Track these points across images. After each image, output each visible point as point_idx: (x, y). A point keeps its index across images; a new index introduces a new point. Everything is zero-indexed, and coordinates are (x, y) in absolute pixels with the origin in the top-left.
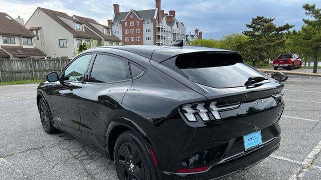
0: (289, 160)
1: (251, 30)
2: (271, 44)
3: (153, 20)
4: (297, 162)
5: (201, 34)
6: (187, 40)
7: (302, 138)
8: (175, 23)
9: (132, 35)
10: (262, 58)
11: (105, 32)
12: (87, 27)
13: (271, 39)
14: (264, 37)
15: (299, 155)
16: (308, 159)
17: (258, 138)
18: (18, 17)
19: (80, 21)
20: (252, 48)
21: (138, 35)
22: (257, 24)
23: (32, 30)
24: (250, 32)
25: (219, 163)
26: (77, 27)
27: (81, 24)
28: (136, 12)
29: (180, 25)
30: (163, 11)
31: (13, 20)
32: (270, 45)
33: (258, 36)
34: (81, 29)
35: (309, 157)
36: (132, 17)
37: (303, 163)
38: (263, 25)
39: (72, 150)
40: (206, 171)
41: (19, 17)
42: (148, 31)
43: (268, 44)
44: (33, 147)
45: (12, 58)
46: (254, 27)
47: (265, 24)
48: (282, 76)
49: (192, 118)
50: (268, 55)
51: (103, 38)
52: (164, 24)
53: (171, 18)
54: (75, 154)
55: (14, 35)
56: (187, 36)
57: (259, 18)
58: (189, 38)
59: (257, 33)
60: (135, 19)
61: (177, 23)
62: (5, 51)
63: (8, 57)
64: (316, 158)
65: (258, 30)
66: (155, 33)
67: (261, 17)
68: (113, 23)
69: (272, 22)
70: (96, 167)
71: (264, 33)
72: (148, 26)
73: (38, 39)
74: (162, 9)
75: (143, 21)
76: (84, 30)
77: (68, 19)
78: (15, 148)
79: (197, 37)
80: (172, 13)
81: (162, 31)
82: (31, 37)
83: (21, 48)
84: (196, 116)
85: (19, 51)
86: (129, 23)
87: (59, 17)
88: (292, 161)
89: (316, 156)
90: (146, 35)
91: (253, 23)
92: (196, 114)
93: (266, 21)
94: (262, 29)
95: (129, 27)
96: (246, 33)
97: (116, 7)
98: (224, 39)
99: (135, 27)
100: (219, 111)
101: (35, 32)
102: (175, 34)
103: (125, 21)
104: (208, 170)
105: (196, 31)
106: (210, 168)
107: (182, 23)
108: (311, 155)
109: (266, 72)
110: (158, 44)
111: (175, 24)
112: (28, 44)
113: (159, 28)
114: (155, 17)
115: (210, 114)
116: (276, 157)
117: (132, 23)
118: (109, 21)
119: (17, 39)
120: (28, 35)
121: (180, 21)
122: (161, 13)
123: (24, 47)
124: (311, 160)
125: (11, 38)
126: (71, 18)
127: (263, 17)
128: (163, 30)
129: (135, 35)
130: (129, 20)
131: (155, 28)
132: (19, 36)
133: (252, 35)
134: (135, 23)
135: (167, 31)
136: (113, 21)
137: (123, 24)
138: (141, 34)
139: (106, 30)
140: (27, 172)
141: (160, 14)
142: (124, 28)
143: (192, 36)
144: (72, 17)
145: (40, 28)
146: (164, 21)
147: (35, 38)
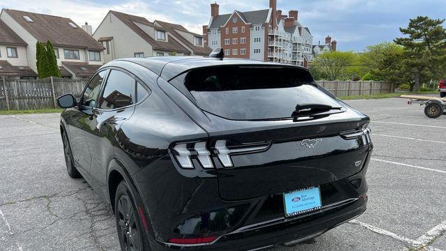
0: (394, 235)
1: (408, 36)
2: (438, 58)
3: (265, 25)
4: (407, 239)
5: (334, 43)
6: (313, 53)
7: (433, 203)
8: (297, 28)
9: (234, 47)
10: (424, 79)
11: (195, 42)
12: (171, 35)
13: (439, 50)
14: (427, 48)
15: (415, 228)
16: (428, 235)
17: (313, 198)
18: (84, 24)
19: (163, 27)
20: (407, 63)
21: (243, 46)
22: (417, 28)
23: (102, 41)
24: (406, 39)
25: (234, 232)
26: (158, 36)
27: (164, 32)
28: (241, 14)
29: (303, 31)
30: (280, 12)
31: (78, 27)
32: (436, 60)
33: (418, 45)
34: (163, 38)
35: (430, 233)
36: (235, 21)
37: (415, 242)
38: (426, 30)
39: (89, 202)
40: (211, 243)
41: (86, 24)
42: (257, 40)
43: (434, 57)
44: (43, 195)
45: (74, 77)
46: (412, 33)
47: (430, 28)
48: (443, 105)
49: (186, 163)
50: (433, 75)
51: (192, 51)
52: (280, 30)
53: (291, 22)
54: (89, 207)
55: (78, 48)
56: (314, 47)
57: (420, 19)
58: (317, 50)
59: (416, 41)
60: (239, 24)
61: (300, 29)
62: (66, 68)
63: (70, 77)
64: (441, 235)
65: (419, 36)
66: (266, 43)
67: (424, 16)
68: (209, 30)
69: (440, 25)
70: (107, 227)
71: (428, 41)
72: (257, 34)
73: (108, 53)
74: (277, 9)
75: (251, 26)
76: (167, 41)
77: (148, 25)
78: (20, 195)
79: (328, 49)
80: (294, 14)
81: (277, 40)
82: (99, 51)
83: (86, 65)
84: (194, 160)
85: (85, 69)
86: (231, 30)
87: (136, 23)
88: (399, 238)
89: (442, 232)
90: (253, 45)
91: (411, 26)
92: (194, 157)
93: (431, 23)
94: (425, 35)
95: (231, 36)
96: (399, 42)
97: (215, 7)
98: (368, 51)
99: (239, 35)
100: (231, 155)
101: (105, 44)
102: (296, 44)
103: (226, 26)
104: (213, 242)
105: (328, 39)
106: (216, 240)
107: (307, 29)
108: (434, 231)
109: (419, 100)
110: (271, 58)
111: (297, 30)
112: (95, 60)
113: (272, 36)
114: (268, 20)
115: (215, 159)
116: (375, 230)
117: (235, 30)
118: (204, 27)
119: (81, 53)
120: (95, 47)
121: (304, 26)
122: (277, 15)
123: (91, 63)
124: (431, 238)
125: (75, 52)
126: (151, 25)
127: (426, 18)
128: (279, 38)
129: (239, 46)
130: (231, 25)
131: (267, 35)
132: (85, 49)
133: (409, 45)
134: (239, 30)
135: (284, 40)
136: (209, 27)
137: (222, 31)
138: (247, 45)
139: (197, 39)
140: (18, 227)
141: (275, 16)
142: (223, 36)
143: (322, 47)
144: (153, 24)
145: (111, 39)
146: (281, 25)
147: (105, 51)
